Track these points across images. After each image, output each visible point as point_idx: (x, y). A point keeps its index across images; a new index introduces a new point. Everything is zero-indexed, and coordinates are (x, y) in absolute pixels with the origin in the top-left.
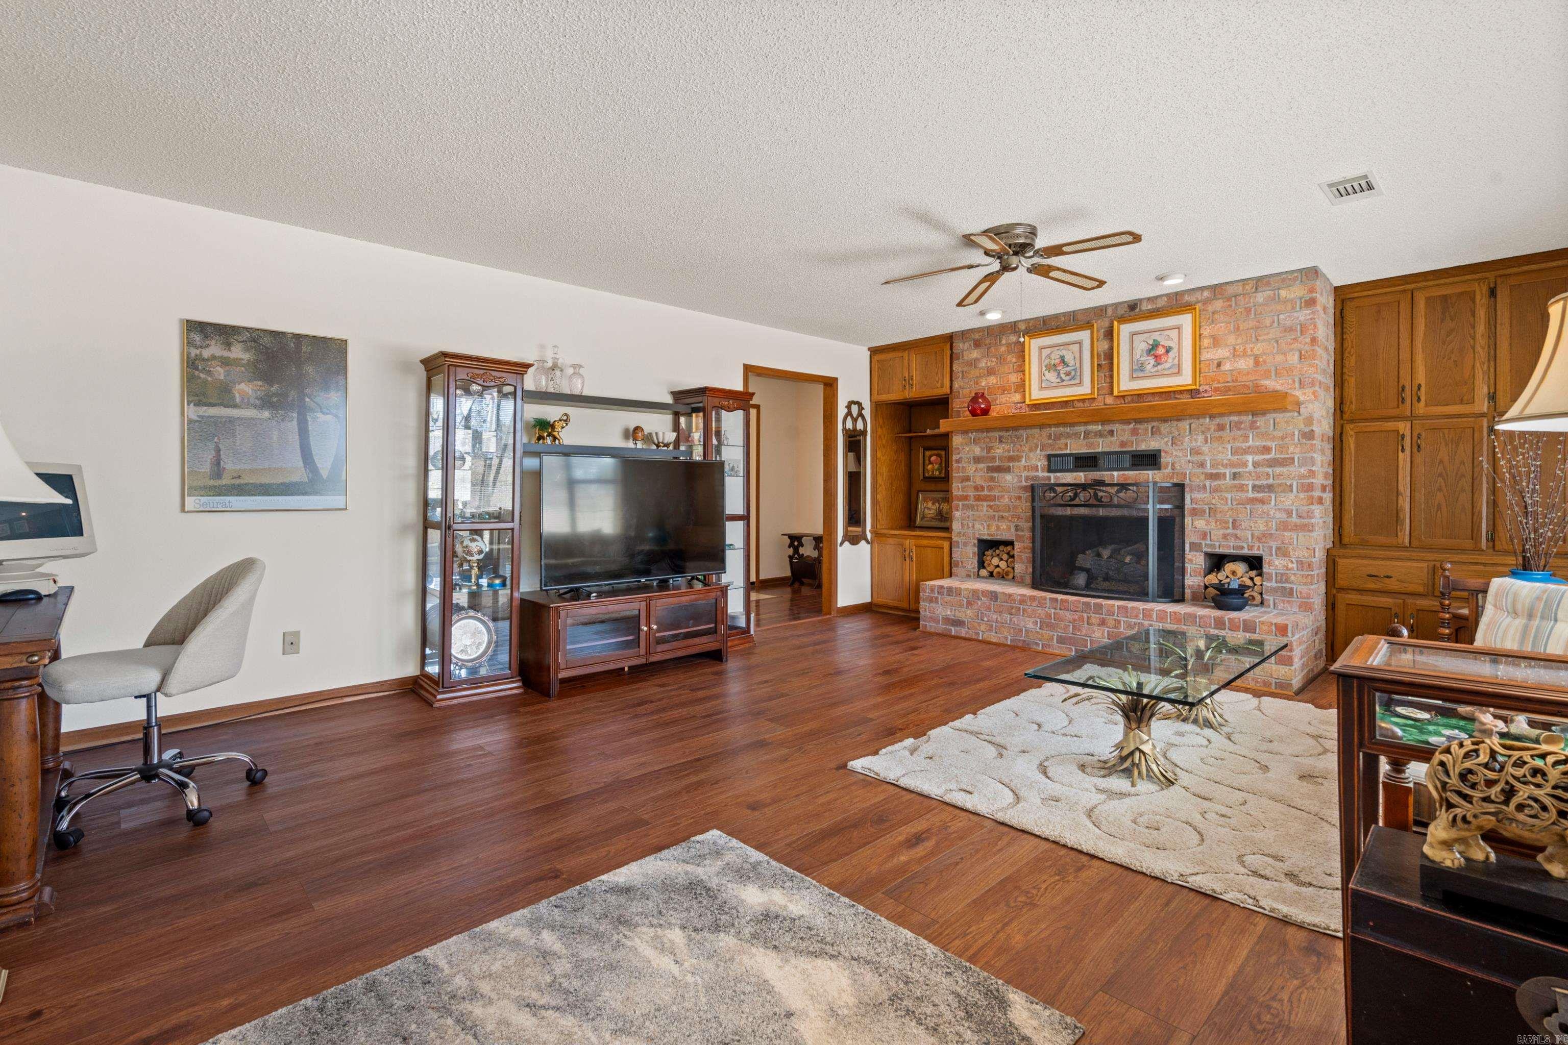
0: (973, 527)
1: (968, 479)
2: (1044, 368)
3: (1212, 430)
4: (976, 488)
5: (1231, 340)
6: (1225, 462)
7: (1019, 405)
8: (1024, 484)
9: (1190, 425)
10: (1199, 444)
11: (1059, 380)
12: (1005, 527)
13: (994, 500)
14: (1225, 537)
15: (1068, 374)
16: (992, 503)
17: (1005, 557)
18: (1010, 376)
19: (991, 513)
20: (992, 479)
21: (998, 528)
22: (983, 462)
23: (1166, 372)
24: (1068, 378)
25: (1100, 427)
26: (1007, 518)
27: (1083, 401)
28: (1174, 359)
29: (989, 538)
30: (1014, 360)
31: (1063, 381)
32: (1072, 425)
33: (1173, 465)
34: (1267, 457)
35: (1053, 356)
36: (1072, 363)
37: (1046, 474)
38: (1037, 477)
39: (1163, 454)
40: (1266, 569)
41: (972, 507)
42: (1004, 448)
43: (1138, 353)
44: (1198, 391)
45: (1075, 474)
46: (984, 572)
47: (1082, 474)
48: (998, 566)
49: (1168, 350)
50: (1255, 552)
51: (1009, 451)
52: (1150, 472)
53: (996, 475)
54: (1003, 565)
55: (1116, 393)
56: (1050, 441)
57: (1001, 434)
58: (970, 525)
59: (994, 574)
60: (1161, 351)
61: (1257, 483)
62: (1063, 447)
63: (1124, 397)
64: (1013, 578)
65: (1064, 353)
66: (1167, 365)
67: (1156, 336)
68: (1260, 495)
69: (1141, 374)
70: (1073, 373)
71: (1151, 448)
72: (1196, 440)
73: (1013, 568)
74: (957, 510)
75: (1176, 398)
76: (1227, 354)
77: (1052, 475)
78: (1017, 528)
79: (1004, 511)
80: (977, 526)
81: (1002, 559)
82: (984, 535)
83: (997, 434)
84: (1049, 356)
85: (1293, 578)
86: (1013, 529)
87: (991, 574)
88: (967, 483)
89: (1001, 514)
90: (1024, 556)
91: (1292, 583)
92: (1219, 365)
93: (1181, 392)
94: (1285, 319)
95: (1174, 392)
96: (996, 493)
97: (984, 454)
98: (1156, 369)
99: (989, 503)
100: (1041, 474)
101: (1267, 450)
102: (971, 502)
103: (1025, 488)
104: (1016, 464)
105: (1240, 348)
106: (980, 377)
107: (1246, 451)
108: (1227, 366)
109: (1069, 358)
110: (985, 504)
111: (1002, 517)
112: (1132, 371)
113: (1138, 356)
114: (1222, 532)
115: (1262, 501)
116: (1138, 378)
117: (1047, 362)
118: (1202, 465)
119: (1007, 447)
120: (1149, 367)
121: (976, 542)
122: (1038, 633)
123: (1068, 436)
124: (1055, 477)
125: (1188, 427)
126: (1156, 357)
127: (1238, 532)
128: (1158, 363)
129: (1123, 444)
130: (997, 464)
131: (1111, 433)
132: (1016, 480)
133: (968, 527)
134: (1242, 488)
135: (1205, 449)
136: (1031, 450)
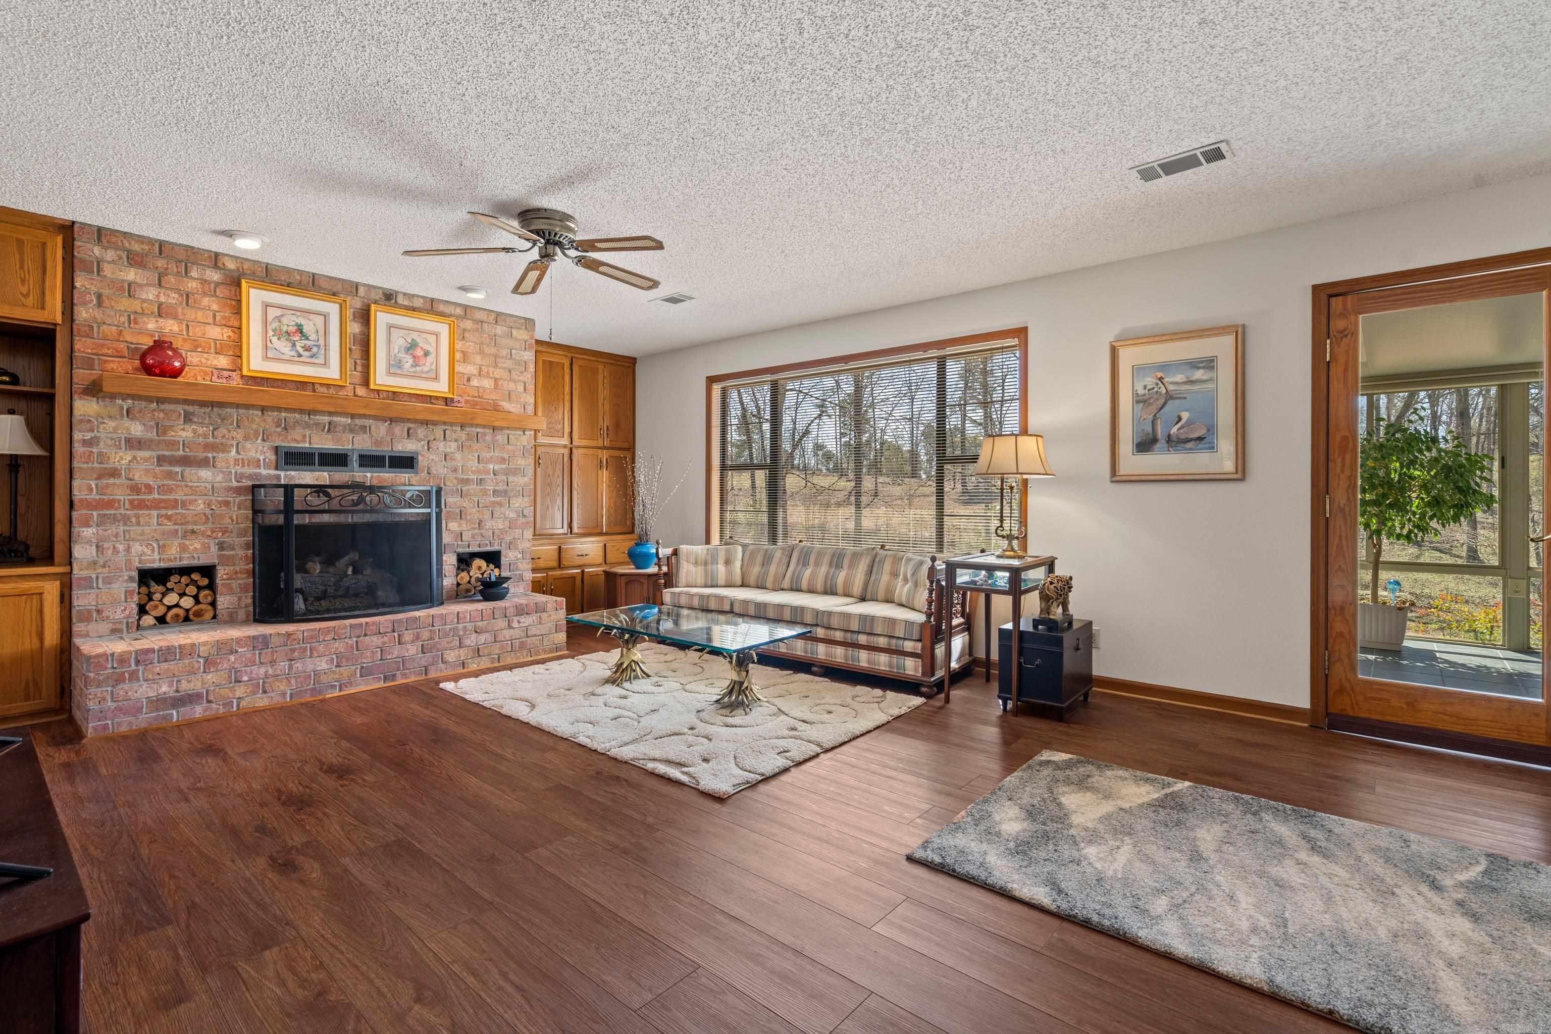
0: (128, 550)
1: (114, 473)
2: (271, 333)
3: (463, 439)
4: (135, 489)
5: (478, 359)
6: (474, 469)
7: (226, 374)
8: (235, 484)
9: (445, 431)
10: (452, 450)
11: (293, 353)
12: (198, 546)
13: (175, 507)
14: (473, 536)
15: (307, 349)
16: (170, 513)
17: (192, 590)
18: (208, 328)
19: (169, 526)
20: (170, 475)
21: (183, 548)
22: (149, 448)
23: (424, 375)
24: (307, 353)
25: (349, 420)
26: (203, 534)
27: (328, 386)
28: (432, 364)
29: (163, 565)
30: (215, 307)
31: (300, 356)
32: (310, 412)
33: (429, 468)
34: (504, 466)
35: (285, 320)
36: (313, 337)
37: (273, 472)
38: (257, 476)
39: (420, 458)
40: (504, 561)
41: (126, 520)
42: (194, 431)
43: (395, 349)
44: (452, 400)
45: (317, 473)
46: (148, 620)
47: (326, 474)
48: (177, 605)
49: (426, 354)
50: (496, 548)
51: (205, 436)
52: (407, 475)
53: (178, 469)
54: (187, 602)
55: (372, 386)
56: (279, 430)
57: (190, 408)
58: (121, 547)
59: (168, 618)
60: (419, 353)
61: (497, 488)
62: (299, 438)
63: (378, 391)
64: (214, 617)
65: (301, 321)
66: (426, 369)
67: (414, 335)
68: (498, 499)
69: (398, 372)
70: (315, 350)
71: (408, 450)
72: (450, 447)
73: (213, 604)
74: (88, 525)
75: (432, 403)
76: (475, 372)
77: (282, 474)
78: (221, 546)
79: (195, 523)
80: (137, 548)
81: (182, 595)
82: (154, 561)
83: (180, 408)
84: (278, 318)
85: (520, 566)
86: (214, 549)
87: (161, 620)
88: (112, 481)
89: (190, 527)
90: (235, 584)
91: (519, 570)
92: (469, 380)
93: (437, 398)
94: (515, 354)
95: (431, 396)
96: (179, 496)
97: (152, 435)
98: (414, 369)
99: (164, 512)
100: (264, 472)
101: (503, 460)
102: (123, 511)
103: (238, 491)
104: (221, 455)
105: (485, 369)
106: (143, 314)
107: (489, 461)
108: (475, 383)
109: (308, 328)
110: (155, 513)
111: (193, 532)
112: (389, 366)
113: (396, 351)
114: (471, 532)
115: (501, 504)
116: (395, 374)
117: (275, 325)
118: (455, 470)
119: (201, 430)
120: (407, 366)
121: (135, 574)
122: (334, 672)
123: (307, 426)
124: (286, 476)
125: (442, 433)
126: (414, 357)
127: (483, 531)
128: (416, 363)
129: (377, 443)
130: (181, 453)
131: (363, 428)
132: (220, 478)
133: (115, 551)
134: (485, 493)
135: (458, 456)
136: (246, 438)
